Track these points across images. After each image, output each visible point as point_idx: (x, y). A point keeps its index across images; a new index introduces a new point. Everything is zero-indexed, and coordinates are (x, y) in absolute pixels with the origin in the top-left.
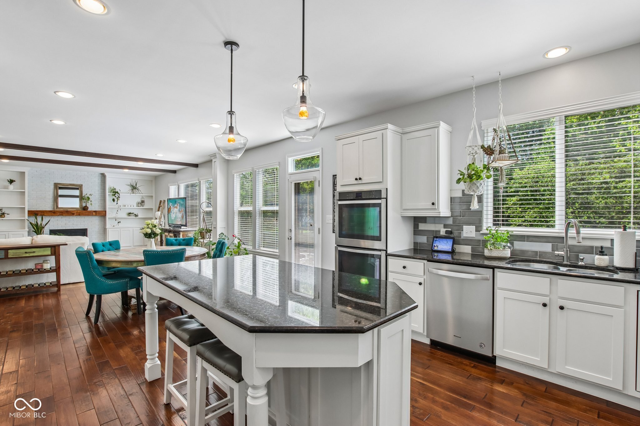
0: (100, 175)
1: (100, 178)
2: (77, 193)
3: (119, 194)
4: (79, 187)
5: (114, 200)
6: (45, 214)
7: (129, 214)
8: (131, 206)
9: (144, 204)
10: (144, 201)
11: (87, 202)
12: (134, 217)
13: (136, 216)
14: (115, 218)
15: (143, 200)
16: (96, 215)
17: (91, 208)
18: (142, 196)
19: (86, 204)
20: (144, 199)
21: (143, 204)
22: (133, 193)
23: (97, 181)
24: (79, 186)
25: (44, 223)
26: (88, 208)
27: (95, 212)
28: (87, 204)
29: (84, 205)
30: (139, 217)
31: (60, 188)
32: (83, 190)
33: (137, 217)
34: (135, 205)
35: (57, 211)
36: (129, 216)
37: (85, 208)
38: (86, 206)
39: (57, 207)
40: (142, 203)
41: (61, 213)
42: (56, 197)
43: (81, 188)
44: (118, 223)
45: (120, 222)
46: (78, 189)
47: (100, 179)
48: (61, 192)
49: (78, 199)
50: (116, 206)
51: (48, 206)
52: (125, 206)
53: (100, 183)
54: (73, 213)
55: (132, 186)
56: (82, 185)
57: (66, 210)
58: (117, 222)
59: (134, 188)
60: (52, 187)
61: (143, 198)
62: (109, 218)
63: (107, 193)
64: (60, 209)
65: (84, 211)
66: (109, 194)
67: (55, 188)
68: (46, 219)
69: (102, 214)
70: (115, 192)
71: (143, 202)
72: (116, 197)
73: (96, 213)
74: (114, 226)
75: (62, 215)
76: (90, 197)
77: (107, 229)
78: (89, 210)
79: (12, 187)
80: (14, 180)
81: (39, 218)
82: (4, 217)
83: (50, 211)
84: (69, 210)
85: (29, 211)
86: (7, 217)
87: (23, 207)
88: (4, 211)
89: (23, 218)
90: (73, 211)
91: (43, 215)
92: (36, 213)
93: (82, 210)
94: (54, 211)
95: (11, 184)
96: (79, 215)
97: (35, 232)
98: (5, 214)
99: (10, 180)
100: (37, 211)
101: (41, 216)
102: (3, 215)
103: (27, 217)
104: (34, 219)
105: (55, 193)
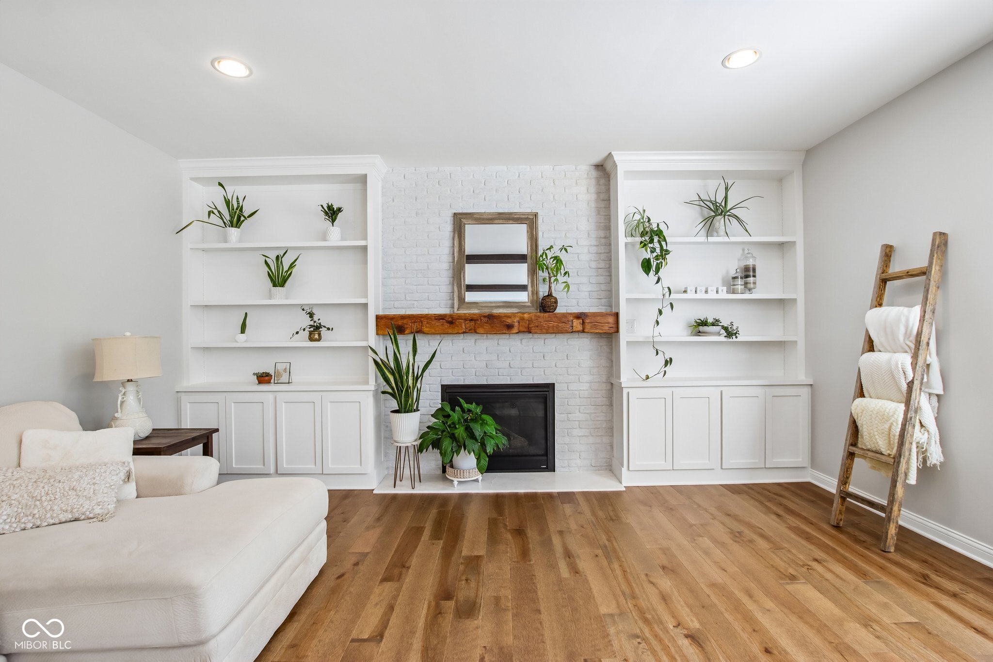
0: (594, 173)
1: (593, 182)
2: (520, 242)
3: (664, 240)
4: (525, 223)
5: (646, 266)
6: (425, 329)
7: (700, 326)
8: (706, 292)
9: (754, 283)
10: (754, 270)
11: (553, 279)
12: (725, 339)
13: (730, 333)
14: (653, 343)
15: (750, 262)
16: (583, 331)
17: (566, 305)
18: (747, 245)
19: (550, 288)
20: (753, 258)
21: (751, 279)
22: (713, 233)
23: (585, 192)
24: (527, 219)
25: (420, 360)
26: (556, 302)
27: (580, 316)
28: (553, 286)
29: (543, 291)
30: (740, 338)
32: (540, 232)
33: (734, 338)
34: (722, 286)
35: (460, 317)
36: (699, 333)
37: (547, 305)
38: (550, 295)
39: (462, 299)
40: (746, 277)
41: (473, 323)
42: (459, 263)
43: (532, 225)
44: (665, 363)
45: (671, 359)
47: (593, 189)
48: (473, 244)
49: (524, 269)
50: (657, 291)
51: (436, 299)
52: (687, 292)
53: (593, 204)
54: (509, 321)
55: (712, 201)
56: (536, 215)
57: (487, 311)
58: (661, 357)
59: (717, 211)
60: (447, 228)
61: (747, 253)
62: (629, 344)
63: (622, 240)
64: (469, 308)
65: (543, 316)
66: (630, 240)
67: (454, 231)
68: (426, 345)
69: (604, 326)
70: (649, 234)
71: (748, 272)
72: (655, 255)
73: (583, 323)
74: (647, 377)
75: (476, 332)
76: (563, 256)
77: (624, 391)
78: (558, 311)
79: (335, 234)
80: (340, 210)
81: (405, 343)
82: (319, 340)
83: (440, 318)
84: (496, 311)
85: (379, 318)
86: (328, 340)
87: (363, 301)
88: (321, 317)
89: (364, 344)
90: (508, 316)
91: (417, 332)
92: (400, 323)
93: (534, 312)
94: (451, 316)
95: (333, 221)
96: (529, 331)
97: (393, 395)
98: (323, 330)
99: (330, 207)
100: (403, 317)
101: (411, 337)
102: (315, 331)
103: (373, 339)
104: (391, 348)
105: (456, 249)
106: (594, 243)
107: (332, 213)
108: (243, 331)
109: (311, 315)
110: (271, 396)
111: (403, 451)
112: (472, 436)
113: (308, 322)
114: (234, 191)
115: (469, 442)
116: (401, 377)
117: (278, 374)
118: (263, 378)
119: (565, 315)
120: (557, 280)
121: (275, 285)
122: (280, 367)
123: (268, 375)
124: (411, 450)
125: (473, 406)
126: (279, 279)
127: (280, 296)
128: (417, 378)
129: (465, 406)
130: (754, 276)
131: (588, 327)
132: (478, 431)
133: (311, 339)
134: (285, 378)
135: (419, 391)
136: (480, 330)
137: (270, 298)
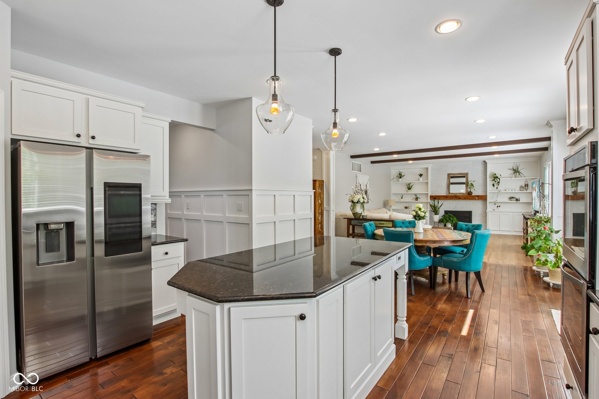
0: (483, 163)
1: (483, 165)
2: (463, 180)
3: (499, 179)
4: (465, 176)
5: (493, 185)
6: (441, 198)
7: (511, 198)
8: (512, 190)
9: (528, 188)
10: (528, 185)
12: (515, 202)
13: (517, 200)
14: (495, 202)
15: (526, 183)
16: (478, 199)
17: (474, 193)
18: (526, 179)
20: (528, 182)
21: (527, 187)
22: (516, 177)
23: (480, 168)
24: (466, 174)
25: (440, 205)
26: (472, 193)
27: (477, 196)
28: (471, 189)
29: (469, 190)
30: (520, 202)
31: (452, 177)
32: (469, 177)
33: (518, 202)
34: (518, 189)
35: (448, 196)
36: (511, 200)
37: (470, 193)
38: (470, 191)
39: (449, 192)
40: (525, 186)
41: (451, 197)
42: (450, 184)
43: (467, 176)
44: (498, 207)
45: (500, 206)
46: (464, 177)
47: (483, 167)
48: (452, 180)
49: (464, 186)
50: (497, 191)
51: (444, 193)
52: (506, 190)
53: (483, 170)
54: (460, 197)
55: (514, 169)
56: (468, 173)
57: (455, 195)
58: (496, 205)
59: (516, 171)
60: (446, 177)
61: (526, 181)
62: (489, 202)
63: (488, 179)
64: (451, 194)
65: (469, 196)
66: (490, 179)
67: (448, 177)
68: (441, 202)
69: (483, 198)
70: (495, 178)
71: (527, 185)
72: (496, 182)
73: (478, 198)
74: (494, 210)
75: (452, 199)
76: (473, 183)
77: (487, 213)
78: (473, 195)
79: (421, 179)
80: (422, 175)
81: (436, 202)
82: (417, 200)
83: (444, 196)
84: (457, 195)
85: (430, 196)
86: (419, 200)
87: (427, 193)
88: (418, 196)
89: (427, 201)
90: (459, 196)
91: (439, 199)
92: (435, 197)
93: (467, 195)
94: (447, 196)
95: (421, 177)
96: (465, 199)
97: (433, 211)
98: (418, 199)
99: (420, 174)
100: (436, 196)
101: (438, 200)
102: (417, 199)
103: (429, 201)
104: (433, 202)
105: (448, 182)
106: (483, 179)
107: (421, 175)
108: (402, 199)
109: (416, 195)
110: (408, 211)
111: (435, 223)
112: (450, 219)
113: (415, 197)
114: (401, 171)
115: (449, 221)
116: (435, 208)
117: (409, 207)
118: (406, 208)
119: (474, 196)
120: (472, 188)
121: (409, 190)
122: (409, 206)
123: (407, 207)
124: (437, 222)
125: (451, 215)
126: (409, 189)
127: (410, 192)
128: (439, 208)
129: (449, 214)
130: (527, 186)
131: (479, 198)
132: (451, 219)
133: (416, 200)
134: (410, 208)
135: (439, 211)
136: (453, 199)
137: (408, 192)
